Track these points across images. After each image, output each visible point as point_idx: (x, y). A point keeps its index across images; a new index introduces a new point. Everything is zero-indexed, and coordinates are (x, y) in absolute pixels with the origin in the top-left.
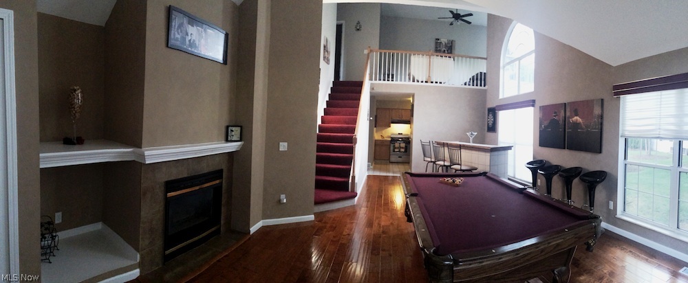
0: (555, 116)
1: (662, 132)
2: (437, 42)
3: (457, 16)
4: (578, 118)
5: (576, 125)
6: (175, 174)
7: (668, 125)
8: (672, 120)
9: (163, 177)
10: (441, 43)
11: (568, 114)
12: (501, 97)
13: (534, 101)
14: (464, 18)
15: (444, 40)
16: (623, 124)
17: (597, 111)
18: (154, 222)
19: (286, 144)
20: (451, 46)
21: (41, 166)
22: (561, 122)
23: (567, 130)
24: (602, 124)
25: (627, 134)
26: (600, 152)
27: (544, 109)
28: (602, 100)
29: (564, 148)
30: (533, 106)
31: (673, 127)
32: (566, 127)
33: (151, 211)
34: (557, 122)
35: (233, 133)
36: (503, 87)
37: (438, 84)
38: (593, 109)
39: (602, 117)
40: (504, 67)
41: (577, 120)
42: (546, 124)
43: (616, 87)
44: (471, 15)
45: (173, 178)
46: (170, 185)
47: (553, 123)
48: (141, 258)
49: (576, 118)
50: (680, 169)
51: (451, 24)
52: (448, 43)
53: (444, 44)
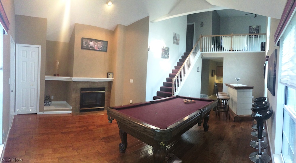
2: (251, 28)
6: (84, 86)
9: (80, 86)
15: (254, 26)
18: (77, 99)
19: (133, 80)
20: (258, 29)
21: (46, 80)
33: (76, 96)
35: (110, 75)
37: (237, 52)
45: (83, 87)
46: (82, 89)
48: (72, 108)
52: (257, 28)
53: (254, 28)
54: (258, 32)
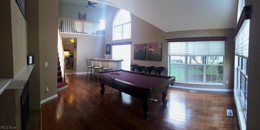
0: (141, 48)
1: (182, 54)
2: (79, 14)
3: (90, 3)
4: (152, 49)
5: (151, 52)
7: (184, 52)
8: (185, 50)
10: (81, 15)
11: (147, 47)
12: (113, 40)
13: (131, 42)
14: (93, 5)
15: (82, 14)
16: (169, 51)
17: (160, 47)
19: (47, 63)
22: (144, 50)
23: (147, 53)
24: (162, 51)
25: (170, 54)
26: (161, 61)
27: (136, 45)
28: (162, 43)
29: (146, 60)
30: (131, 44)
31: (185, 53)
32: (147, 52)
34: (143, 50)
36: (114, 36)
37: (87, 34)
38: (158, 46)
39: (161, 49)
40: (114, 27)
41: (151, 50)
42: (137, 51)
43: (167, 40)
44: (96, 3)
47: (141, 51)
49: (151, 49)
50: (187, 64)
51: (87, 7)
52: (84, 15)
53: (82, 15)
54: (85, 19)
